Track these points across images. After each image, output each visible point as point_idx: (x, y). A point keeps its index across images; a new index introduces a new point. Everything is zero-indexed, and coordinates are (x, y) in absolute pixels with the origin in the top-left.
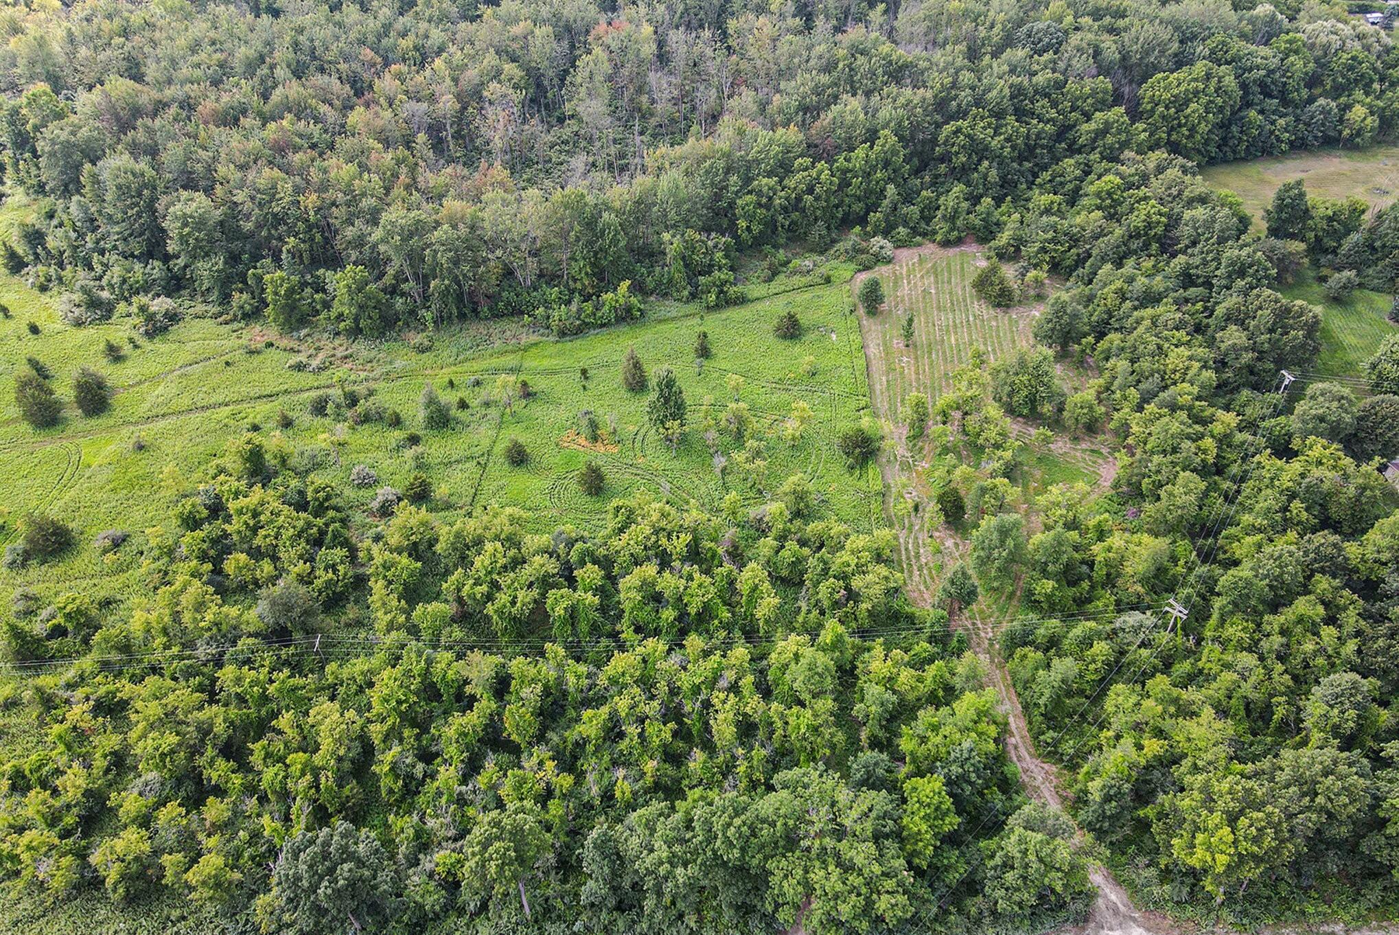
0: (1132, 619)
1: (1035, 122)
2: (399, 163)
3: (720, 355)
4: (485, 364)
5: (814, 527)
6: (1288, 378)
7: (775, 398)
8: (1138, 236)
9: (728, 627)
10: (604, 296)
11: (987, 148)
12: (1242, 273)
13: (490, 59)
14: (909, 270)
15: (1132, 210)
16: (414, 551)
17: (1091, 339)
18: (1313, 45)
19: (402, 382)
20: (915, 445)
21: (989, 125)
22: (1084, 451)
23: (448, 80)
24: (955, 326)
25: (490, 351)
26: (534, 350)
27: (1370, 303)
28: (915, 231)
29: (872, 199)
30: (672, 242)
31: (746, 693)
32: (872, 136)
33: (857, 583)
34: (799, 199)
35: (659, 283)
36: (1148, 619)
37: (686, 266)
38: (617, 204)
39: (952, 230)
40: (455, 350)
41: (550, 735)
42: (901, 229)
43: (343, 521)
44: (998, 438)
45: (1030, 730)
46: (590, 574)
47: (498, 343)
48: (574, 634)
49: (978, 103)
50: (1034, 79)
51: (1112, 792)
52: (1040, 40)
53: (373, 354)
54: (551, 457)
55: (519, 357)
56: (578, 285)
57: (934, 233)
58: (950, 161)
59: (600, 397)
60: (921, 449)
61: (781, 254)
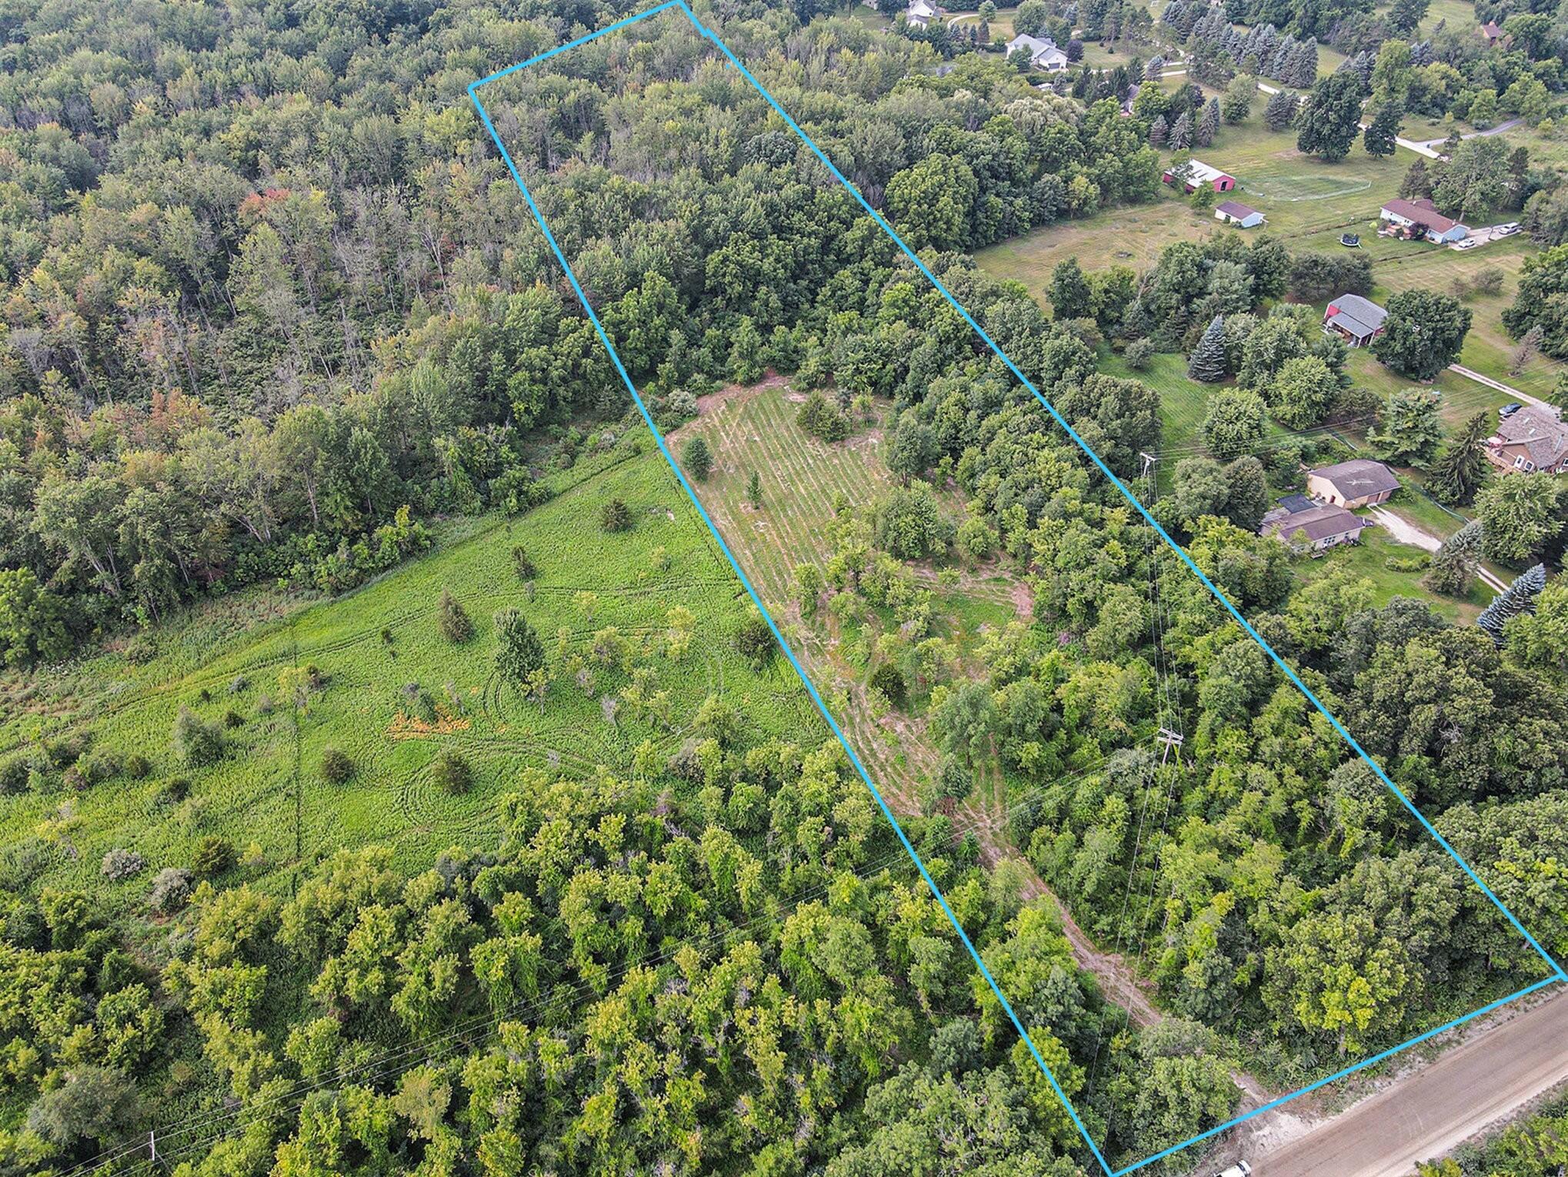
0: (1124, 759)
1: (798, 237)
2: (28, 415)
3: (549, 571)
4: (245, 656)
5: (753, 756)
6: (1149, 459)
7: (635, 607)
8: (948, 340)
9: (708, 917)
10: (378, 532)
11: (759, 272)
12: (1067, 362)
13: (113, 257)
14: (721, 421)
15: (933, 314)
16: (248, 953)
17: (948, 459)
18: (1019, 124)
19: (130, 711)
20: (814, 622)
21: (753, 247)
22: (987, 581)
23: (60, 293)
24: (798, 474)
25: (243, 638)
26: (304, 621)
27: (1167, 365)
28: (712, 376)
29: (657, 350)
30: (446, 447)
31: (775, 999)
32: (635, 280)
33: (839, 813)
34: (576, 365)
35: (440, 500)
36: (1139, 754)
37: (467, 470)
38: (364, 415)
39: (753, 366)
40: (192, 648)
41: (545, 1149)
42: (696, 376)
43: (114, 941)
44: (908, 592)
45: (1078, 922)
46: (513, 907)
47: (251, 624)
48: (519, 993)
49: (735, 226)
50: (783, 193)
51: (1217, 973)
52: (772, 152)
53: (70, 682)
54: (384, 760)
55: (288, 636)
56: (339, 525)
57: (733, 373)
58: (724, 292)
59: (418, 660)
60: (823, 625)
61: (574, 432)
